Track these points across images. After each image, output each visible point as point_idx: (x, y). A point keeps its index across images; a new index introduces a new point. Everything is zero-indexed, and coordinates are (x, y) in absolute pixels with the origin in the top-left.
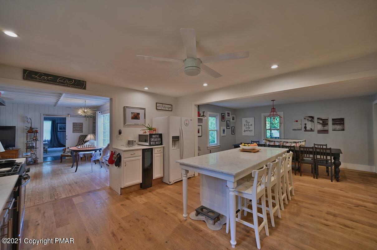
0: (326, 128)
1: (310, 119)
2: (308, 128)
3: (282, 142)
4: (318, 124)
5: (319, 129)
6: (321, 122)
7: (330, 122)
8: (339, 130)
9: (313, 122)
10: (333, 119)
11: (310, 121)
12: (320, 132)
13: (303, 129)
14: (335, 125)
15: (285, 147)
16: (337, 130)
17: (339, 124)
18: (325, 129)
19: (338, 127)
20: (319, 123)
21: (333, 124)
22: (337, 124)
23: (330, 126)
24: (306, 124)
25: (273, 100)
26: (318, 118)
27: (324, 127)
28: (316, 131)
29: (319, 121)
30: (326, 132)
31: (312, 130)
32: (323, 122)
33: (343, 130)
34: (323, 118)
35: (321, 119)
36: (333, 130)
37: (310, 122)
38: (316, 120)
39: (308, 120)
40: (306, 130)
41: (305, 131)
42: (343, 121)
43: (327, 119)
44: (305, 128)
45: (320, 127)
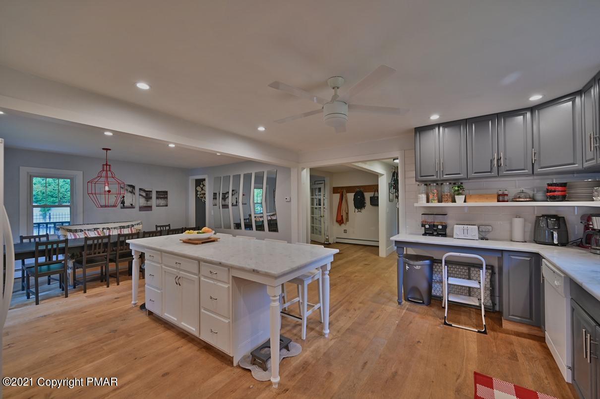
0: (149, 203)
1: (130, 189)
2: (127, 204)
3: (101, 230)
4: (140, 197)
5: (142, 205)
6: (144, 194)
7: (154, 195)
8: (163, 206)
9: (134, 194)
10: (157, 192)
11: (130, 192)
12: (142, 208)
13: (120, 205)
14: (160, 199)
15: (148, 235)
16: (161, 206)
17: (163, 198)
18: (148, 205)
19: (162, 202)
20: (142, 195)
21: (157, 198)
22: (161, 198)
23: (154, 201)
24: (124, 197)
25: (107, 149)
26: (140, 189)
27: (147, 201)
28: (137, 208)
29: (142, 194)
30: (149, 208)
31: (132, 206)
32: (147, 194)
33: (167, 206)
34: (146, 190)
35: (145, 191)
36: (157, 206)
37: (130, 194)
38: (137, 191)
39: (127, 190)
40: (124, 207)
41: (121, 208)
42: (167, 194)
43: (151, 191)
44: (123, 202)
45: (142, 202)
